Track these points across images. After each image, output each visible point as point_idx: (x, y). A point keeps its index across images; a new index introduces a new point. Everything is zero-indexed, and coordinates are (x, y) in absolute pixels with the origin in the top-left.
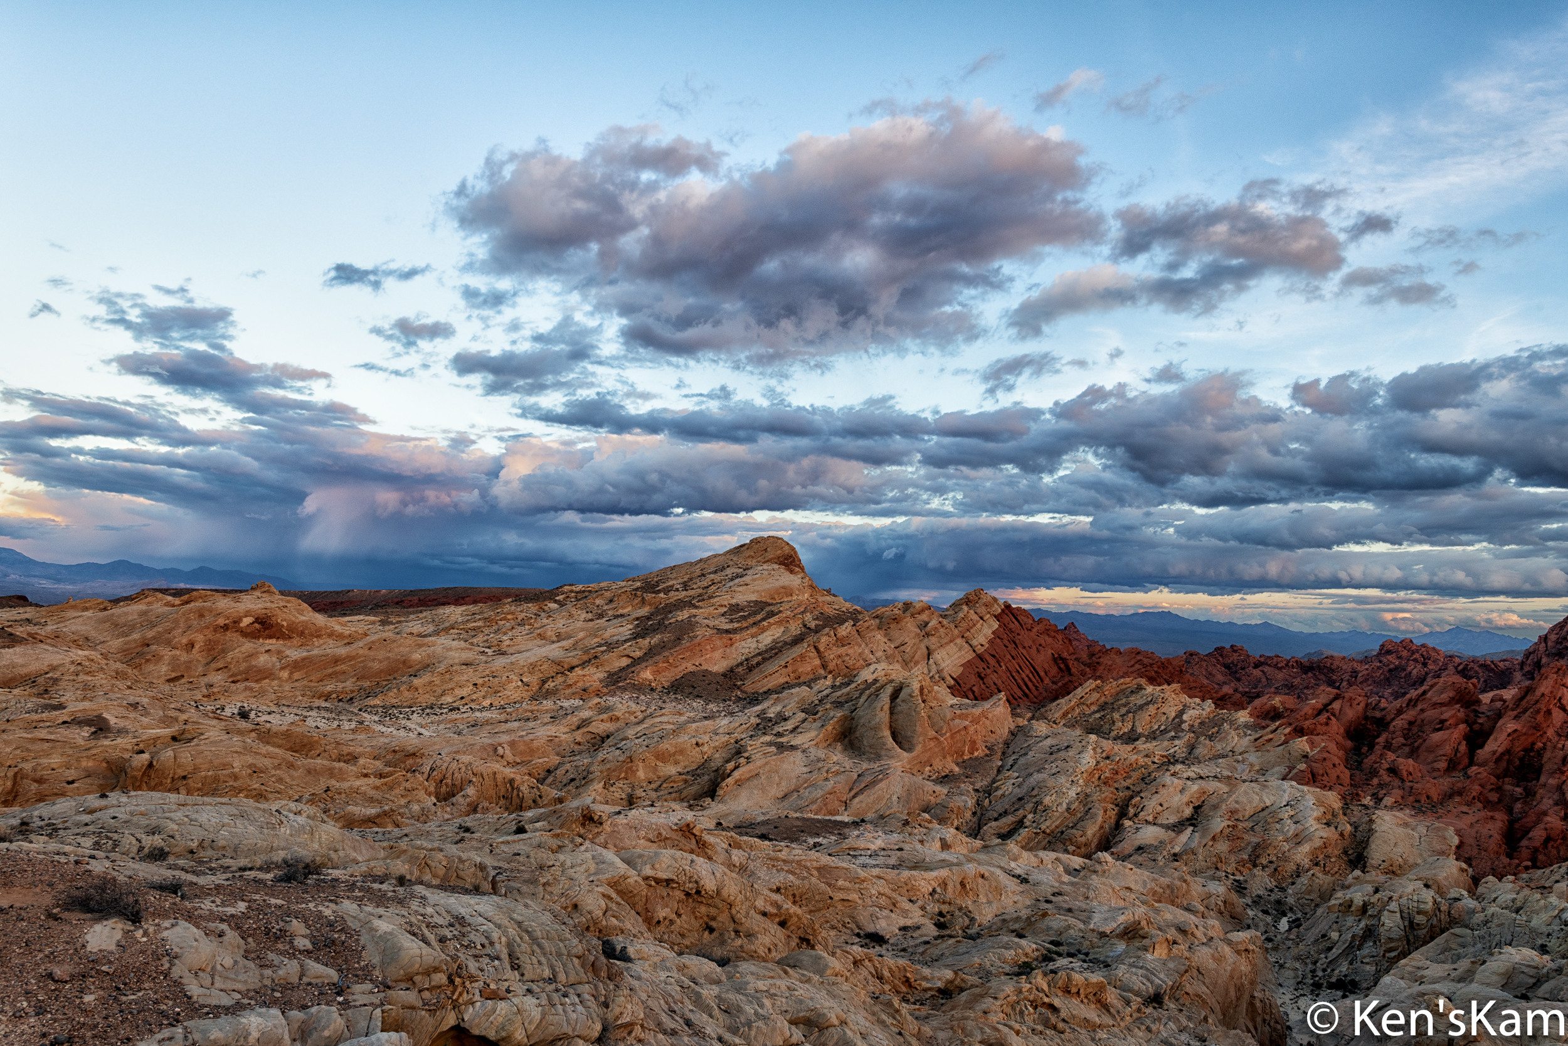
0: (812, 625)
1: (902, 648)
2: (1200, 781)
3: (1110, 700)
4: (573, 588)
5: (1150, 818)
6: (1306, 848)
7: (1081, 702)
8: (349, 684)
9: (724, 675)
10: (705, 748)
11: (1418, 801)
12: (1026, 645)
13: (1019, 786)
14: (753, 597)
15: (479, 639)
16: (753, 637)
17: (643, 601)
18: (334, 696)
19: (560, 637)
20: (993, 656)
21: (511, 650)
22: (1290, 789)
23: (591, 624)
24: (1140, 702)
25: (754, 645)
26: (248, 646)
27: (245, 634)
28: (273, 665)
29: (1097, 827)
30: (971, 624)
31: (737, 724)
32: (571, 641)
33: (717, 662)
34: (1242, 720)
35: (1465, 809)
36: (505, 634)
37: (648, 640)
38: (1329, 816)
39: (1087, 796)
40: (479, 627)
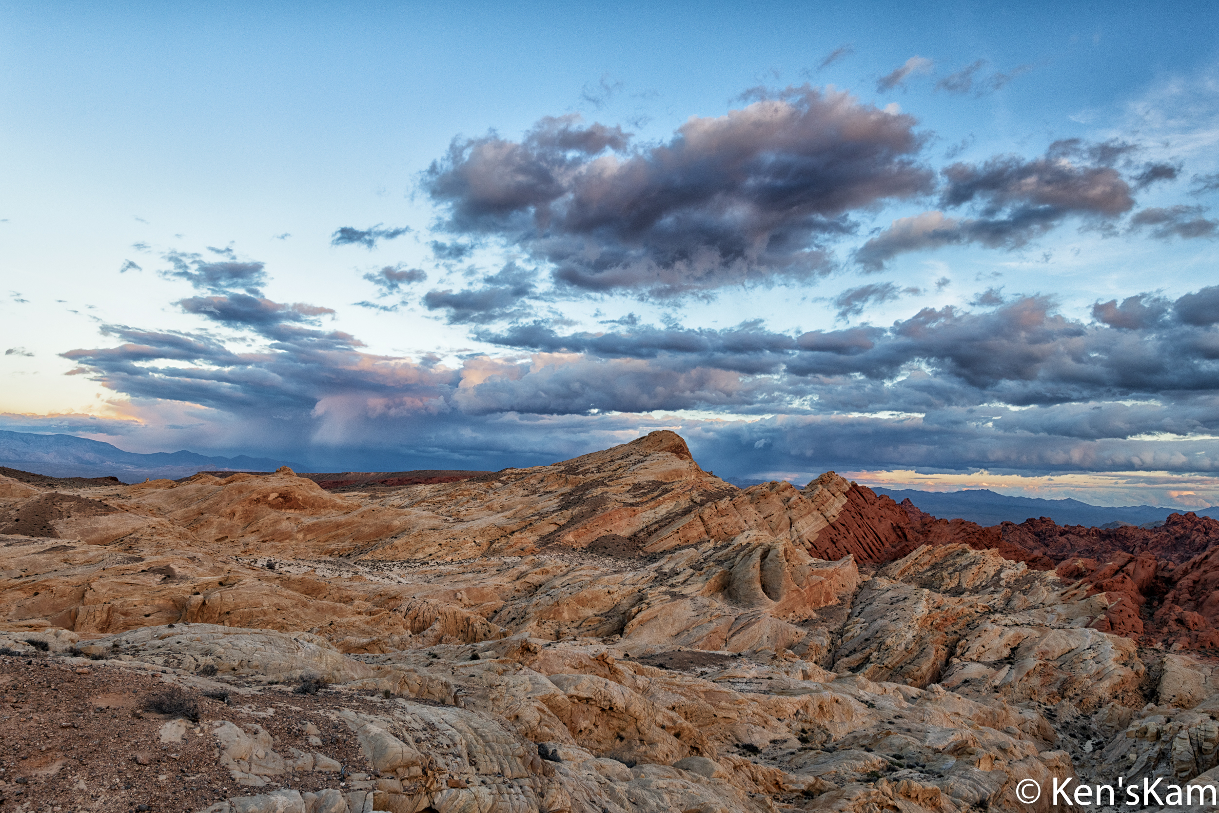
0: (698, 500)
1: (769, 518)
2: (1016, 628)
3: (940, 561)
4: (514, 471)
5: (975, 657)
6: (1106, 684)
7: (916, 562)
8: (347, 544)
9: (629, 539)
10: (615, 596)
11: (1203, 647)
12: (870, 516)
13: (865, 629)
14: (652, 478)
15: (443, 509)
16: (651, 509)
17: (567, 480)
18: (336, 552)
19: (503, 509)
20: (843, 525)
21: (467, 519)
22: (1091, 635)
23: (527, 499)
24: (965, 563)
25: (652, 516)
26: (274, 514)
27: (271, 505)
28: (292, 529)
29: (931, 664)
30: (825, 499)
31: (640, 577)
32: (512, 512)
33: (624, 529)
34: (1050, 578)
36: (462, 506)
37: (571, 511)
38: (1126, 658)
39: (922, 638)
40: (443, 501)
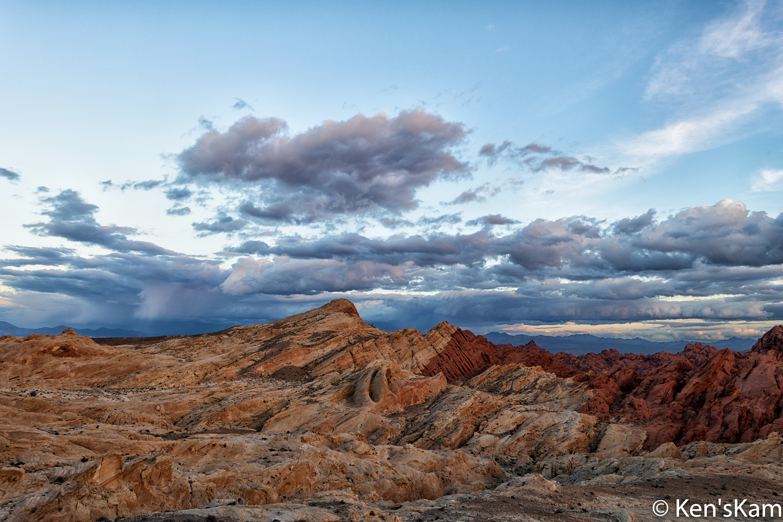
0: (352, 342)
1: (399, 352)
2: (527, 412)
3: (503, 375)
4: (239, 328)
5: (489, 431)
6: (566, 443)
7: (489, 376)
8: (106, 379)
9: (302, 368)
11: (639, 419)
12: (467, 349)
13: (427, 417)
14: (327, 329)
15: (182, 354)
16: (321, 348)
17: (272, 333)
18: (96, 384)
19: (223, 351)
20: (447, 354)
21: (195, 359)
22: (569, 414)
23: (241, 345)
24: (517, 375)
25: (321, 353)
26: (55, 360)
27: (54, 355)
28: (67, 370)
29: (459, 436)
30: (436, 339)
31: (294, 391)
32: (227, 354)
33: (299, 362)
34: (568, 382)
35: (661, 422)
36: (195, 351)
37: (265, 351)
38: (585, 428)
39: (459, 420)
40: (182, 348)
